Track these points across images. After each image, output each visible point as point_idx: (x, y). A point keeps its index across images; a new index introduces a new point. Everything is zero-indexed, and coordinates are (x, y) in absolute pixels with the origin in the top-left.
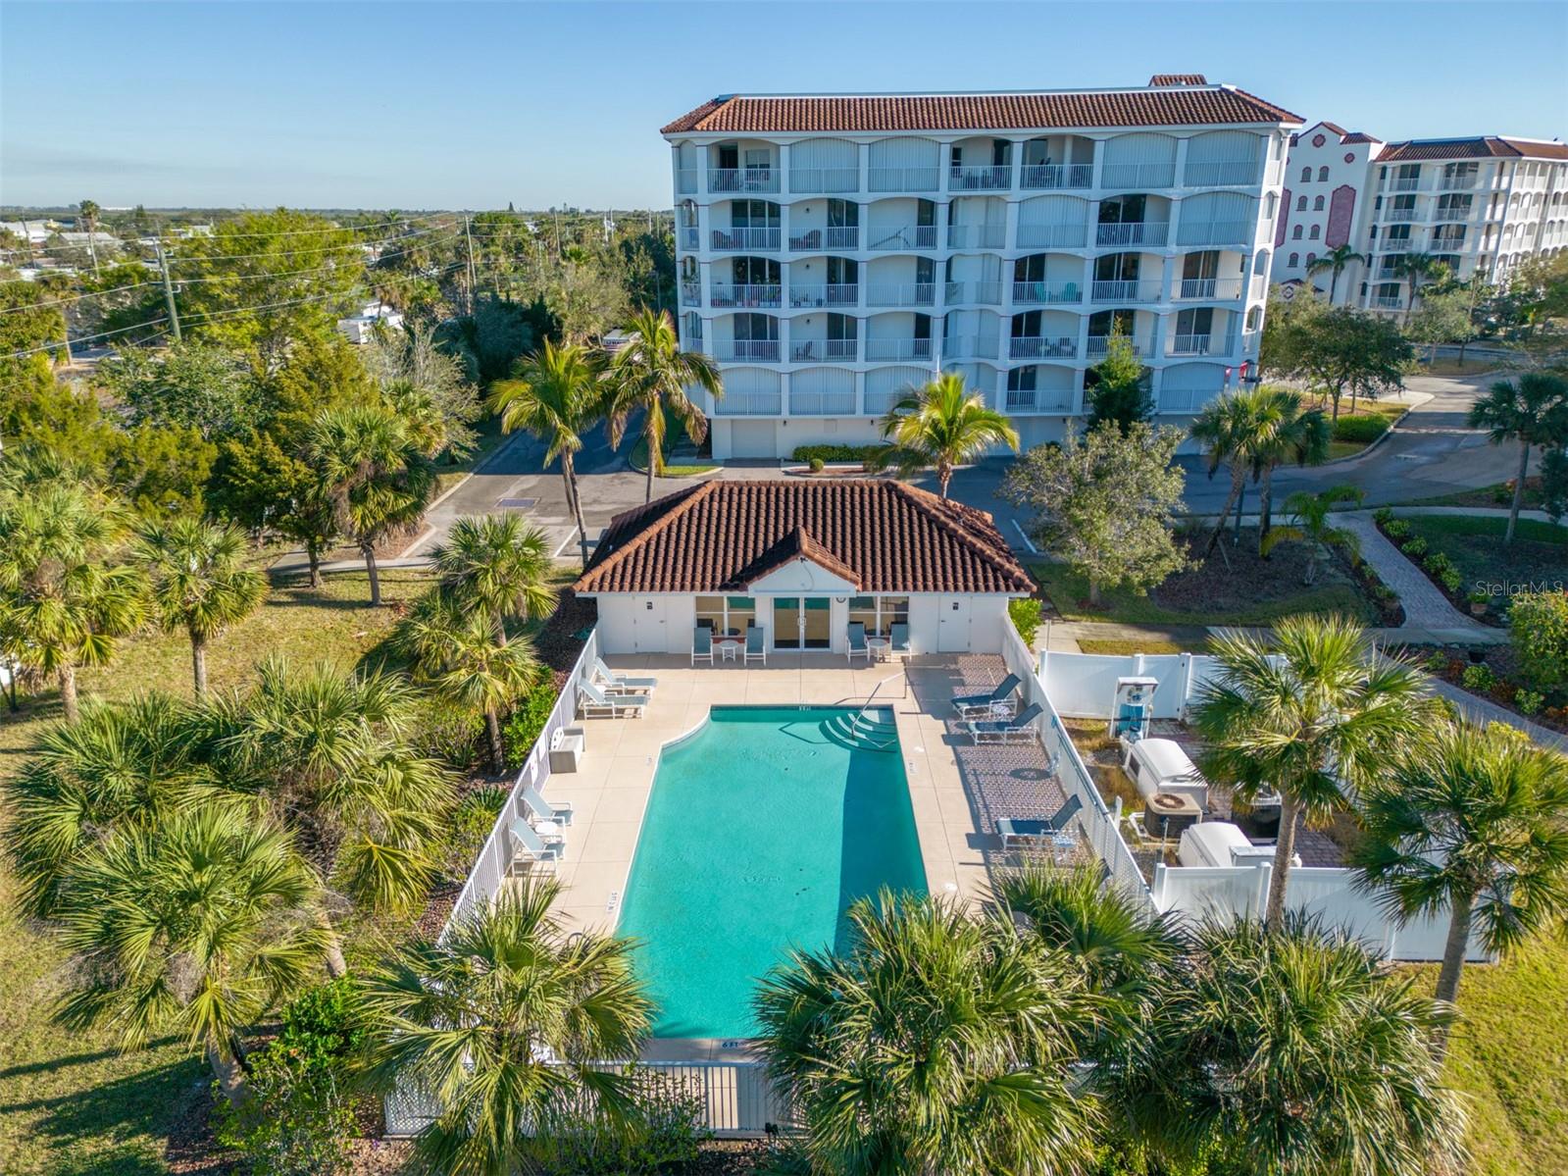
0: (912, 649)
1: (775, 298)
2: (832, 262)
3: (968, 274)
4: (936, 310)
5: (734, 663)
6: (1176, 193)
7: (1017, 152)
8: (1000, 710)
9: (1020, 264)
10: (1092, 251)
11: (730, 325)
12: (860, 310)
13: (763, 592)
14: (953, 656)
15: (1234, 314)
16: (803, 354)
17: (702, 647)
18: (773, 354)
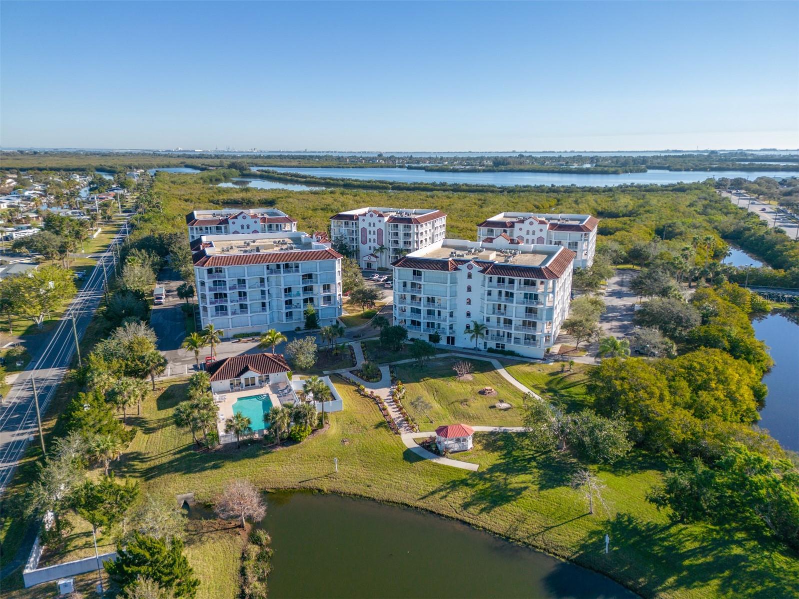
0: (270, 383)
1: (226, 301)
2: (240, 293)
3: (273, 291)
4: (267, 301)
5: (239, 390)
6: (318, 272)
7: (282, 267)
8: (286, 391)
9: (285, 290)
10: (302, 286)
11: (214, 309)
12: (248, 302)
13: (242, 379)
14: (278, 384)
15: (335, 297)
16: (234, 313)
17: (232, 388)
18: (226, 314)
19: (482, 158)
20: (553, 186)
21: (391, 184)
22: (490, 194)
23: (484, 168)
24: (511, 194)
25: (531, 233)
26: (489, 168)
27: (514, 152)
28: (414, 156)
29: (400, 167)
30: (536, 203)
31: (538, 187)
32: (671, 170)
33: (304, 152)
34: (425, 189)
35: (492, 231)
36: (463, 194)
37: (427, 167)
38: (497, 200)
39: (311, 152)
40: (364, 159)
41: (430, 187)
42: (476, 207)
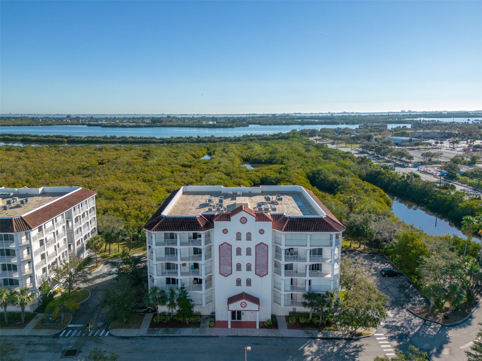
19: (143, 118)
20: (198, 137)
21: (66, 138)
22: (153, 146)
23: (145, 124)
24: (170, 144)
25: (244, 237)
26: (149, 124)
27: (163, 114)
28: (94, 117)
29: (83, 124)
30: (193, 153)
31: (188, 138)
32: (261, 125)
33: (9, 115)
34: (98, 142)
35: (172, 237)
36: (129, 146)
37: (103, 124)
38: (159, 151)
39: (15, 115)
40: (54, 119)
41: (102, 140)
42: (142, 159)
